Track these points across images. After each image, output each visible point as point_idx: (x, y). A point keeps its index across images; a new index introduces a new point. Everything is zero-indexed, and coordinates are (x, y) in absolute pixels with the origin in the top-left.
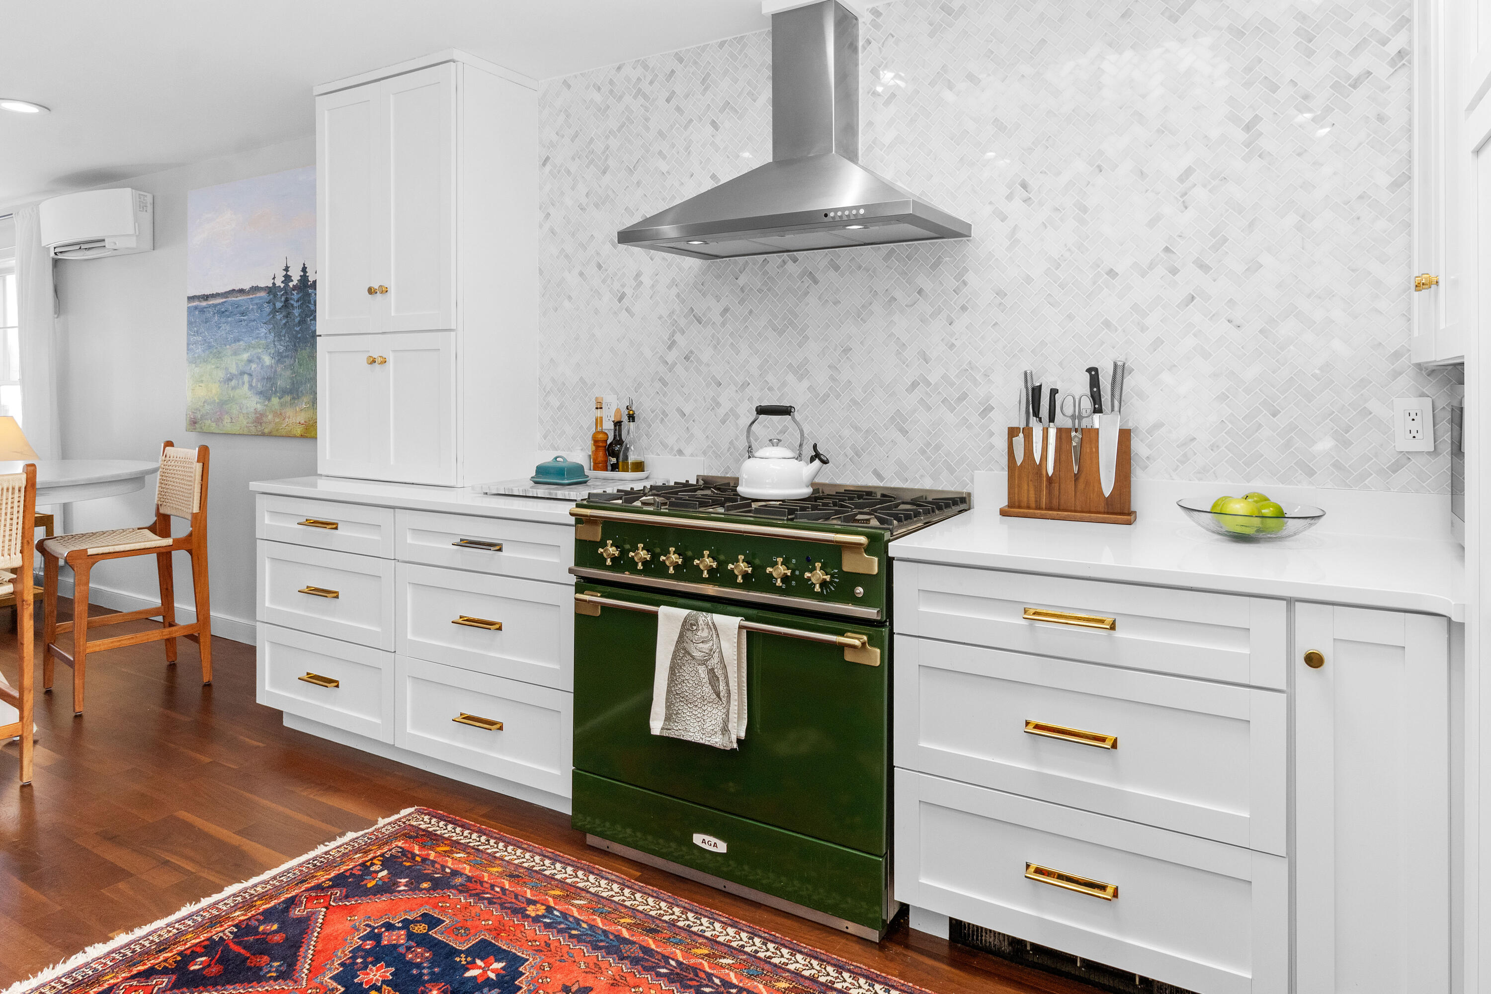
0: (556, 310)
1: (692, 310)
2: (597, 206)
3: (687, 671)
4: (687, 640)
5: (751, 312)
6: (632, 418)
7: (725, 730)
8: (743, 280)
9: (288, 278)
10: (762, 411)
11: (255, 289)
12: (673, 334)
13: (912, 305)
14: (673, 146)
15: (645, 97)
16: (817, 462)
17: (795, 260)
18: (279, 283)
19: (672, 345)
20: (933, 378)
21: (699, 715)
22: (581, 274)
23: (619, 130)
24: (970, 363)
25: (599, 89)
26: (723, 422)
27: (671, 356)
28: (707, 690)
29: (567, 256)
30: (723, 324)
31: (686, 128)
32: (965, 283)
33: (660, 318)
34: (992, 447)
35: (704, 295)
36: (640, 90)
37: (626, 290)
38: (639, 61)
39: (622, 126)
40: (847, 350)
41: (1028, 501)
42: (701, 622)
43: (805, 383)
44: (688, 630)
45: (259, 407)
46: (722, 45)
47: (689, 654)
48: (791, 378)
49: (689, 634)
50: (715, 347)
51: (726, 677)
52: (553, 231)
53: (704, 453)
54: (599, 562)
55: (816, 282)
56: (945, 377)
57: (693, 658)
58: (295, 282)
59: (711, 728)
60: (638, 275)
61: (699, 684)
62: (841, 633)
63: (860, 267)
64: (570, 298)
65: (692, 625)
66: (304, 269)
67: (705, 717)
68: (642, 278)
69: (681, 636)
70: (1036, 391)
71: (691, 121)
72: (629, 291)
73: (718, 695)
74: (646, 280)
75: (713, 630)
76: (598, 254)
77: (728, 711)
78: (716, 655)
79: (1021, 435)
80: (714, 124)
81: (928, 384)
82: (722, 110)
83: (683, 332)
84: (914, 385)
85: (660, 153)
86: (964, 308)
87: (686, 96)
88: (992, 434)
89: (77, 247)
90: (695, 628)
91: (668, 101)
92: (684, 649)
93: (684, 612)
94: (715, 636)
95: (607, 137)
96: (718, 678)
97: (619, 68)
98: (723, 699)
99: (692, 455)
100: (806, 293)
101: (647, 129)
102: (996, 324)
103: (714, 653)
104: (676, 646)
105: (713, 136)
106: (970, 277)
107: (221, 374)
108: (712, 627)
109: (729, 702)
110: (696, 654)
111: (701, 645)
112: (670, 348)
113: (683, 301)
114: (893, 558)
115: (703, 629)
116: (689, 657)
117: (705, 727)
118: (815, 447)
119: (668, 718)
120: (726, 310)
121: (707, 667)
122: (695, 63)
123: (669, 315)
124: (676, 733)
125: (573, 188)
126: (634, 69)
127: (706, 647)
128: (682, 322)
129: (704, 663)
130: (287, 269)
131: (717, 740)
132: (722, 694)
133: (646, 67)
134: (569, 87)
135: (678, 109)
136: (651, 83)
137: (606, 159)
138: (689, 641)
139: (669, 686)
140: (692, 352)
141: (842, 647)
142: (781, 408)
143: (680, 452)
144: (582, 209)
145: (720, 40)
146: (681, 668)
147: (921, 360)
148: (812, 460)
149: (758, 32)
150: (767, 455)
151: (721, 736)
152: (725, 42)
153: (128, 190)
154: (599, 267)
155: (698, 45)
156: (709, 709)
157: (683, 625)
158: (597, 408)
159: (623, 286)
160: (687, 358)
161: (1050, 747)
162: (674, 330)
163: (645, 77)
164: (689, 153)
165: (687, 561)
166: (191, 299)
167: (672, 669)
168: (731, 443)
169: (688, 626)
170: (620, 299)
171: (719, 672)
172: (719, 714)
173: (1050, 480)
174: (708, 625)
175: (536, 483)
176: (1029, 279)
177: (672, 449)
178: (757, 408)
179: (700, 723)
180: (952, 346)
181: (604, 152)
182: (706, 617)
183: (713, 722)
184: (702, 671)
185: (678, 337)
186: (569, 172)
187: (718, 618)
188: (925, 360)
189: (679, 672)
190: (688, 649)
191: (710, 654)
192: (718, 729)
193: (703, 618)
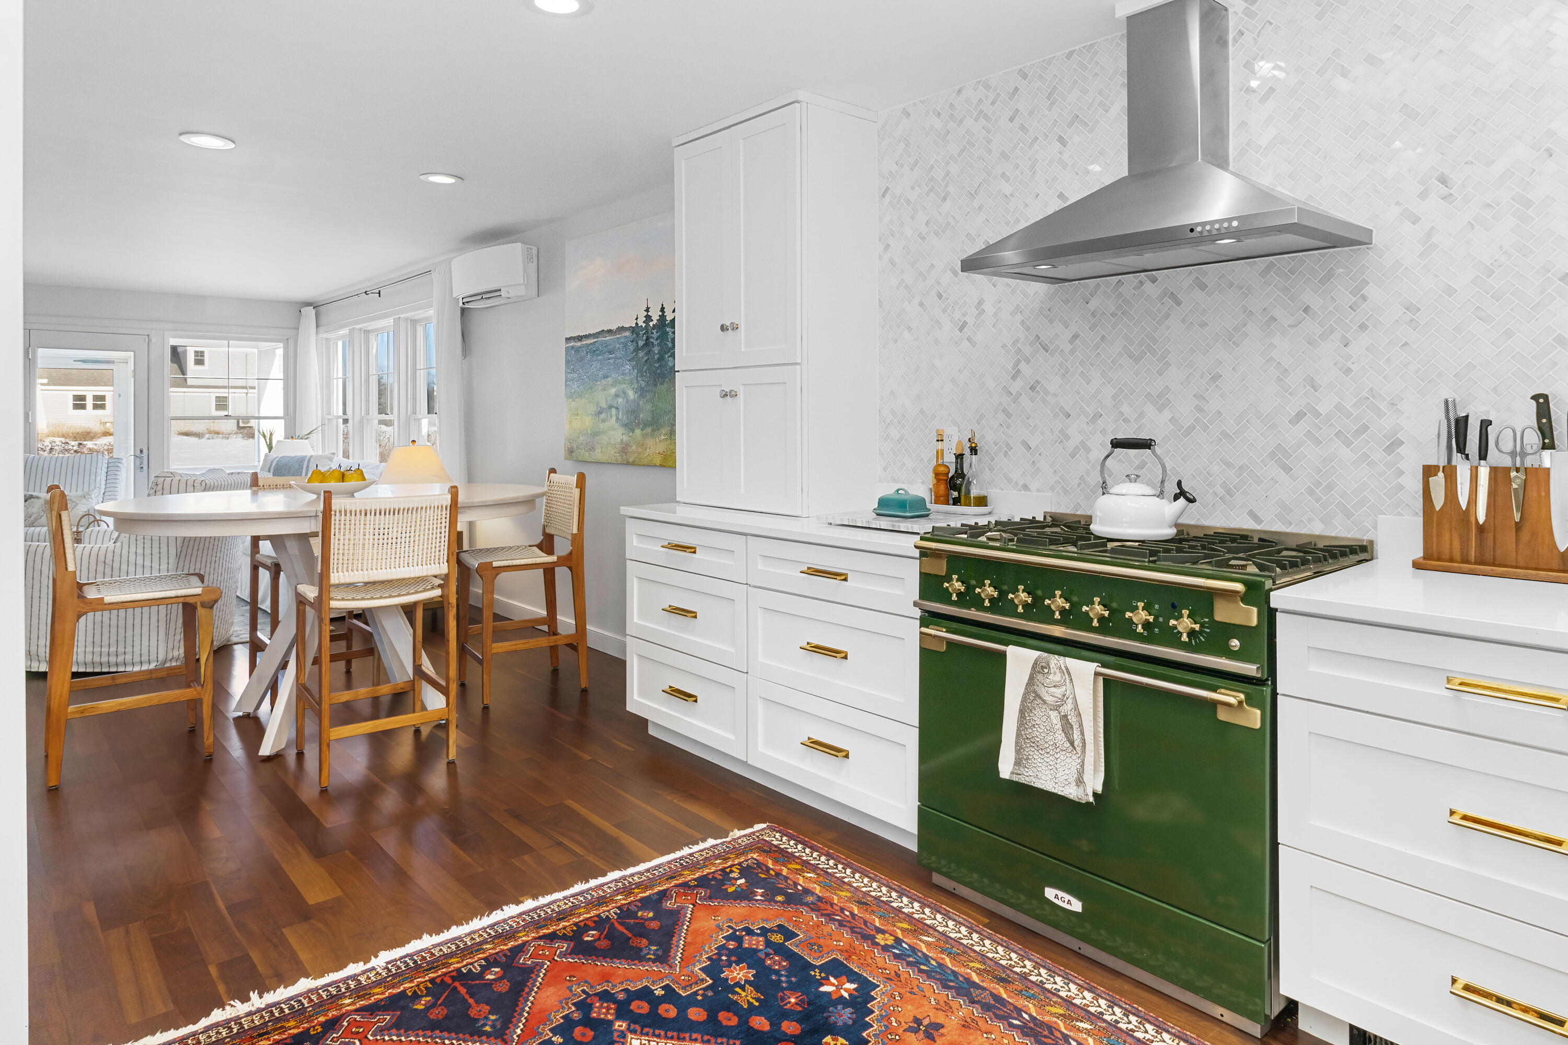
0: (896, 341)
1: (1038, 337)
2: (936, 233)
3: (1038, 715)
4: (1038, 683)
5: (1103, 338)
6: (974, 451)
7: (1080, 781)
8: (1094, 304)
9: (648, 318)
10: (1117, 444)
11: (621, 329)
12: (1018, 362)
13: (1296, 326)
14: (1017, 166)
15: (987, 117)
16: (1182, 500)
17: (1154, 280)
18: (641, 323)
19: (1016, 375)
20: (1324, 408)
21: (1051, 763)
22: (921, 304)
23: (959, 155)
24: (1371, 390)
25: (939, 115)
26: (1073, 455)
27: (1015, 387)
28: (1060, 738)
29: (907, 287)
30: (1072, 352)
31: (1031, 146)
32: (1364, 298)
33: (1004, 346)
34: (1401, 487)
35: (1051, 321)
36: (981, 111)
37: (967, 319)
38: (980, 82)
39: (963, 150)
40: (1216, 378)
41: (1451, 552)
42: (1053, 665)
43: (1167, 415)
44: (1039, 672)
45: (625, 438)
46: (1069, 55)
47: (1040, 698)
48: (1150, 409)
49: (1040, 677)
50: (1063, 376)
51: (1081, 725)
52: (892, 262)
53: (1052, 488)
54: (944, 597)
55: (1178, 303)
56: (1339, 407)
57: (1044, 702)
58: (655, 322)
59: (1064, 777)
60: (981, 302)
61: (1051, 730)
62: (1214, 689)
63: (1231, 285)
64: (910, 329)
65: (1043, 667)
66: (662, 309)
67: (1058, 766)
68: (984, 306)
69: (1032, 678)
70: (1462, 424)
71: (1036, 139)
72: (970, 320)
73: (1072, 744)
74: (989, 307)
75: (1066, 675)
76: (938, 283)
77: (1083, 762)
78: (1070, 701)
79: (1441, 474)
80: (1061, 140)
81: (1317, 414)
82: (1070, 125)
83: (1028, 361)
84: (1300, 416)
85: (1003, 175)
86: (1363, 327)
87: (1031, 113)
88: (1401, 473)
89: (480, 297)
90: (1046, 671)
91: (1011, 120)
92: (1035, 692)
93: (1035, 654)
94: (1068, 681)
95: (948, 163)
96: (1072, 727)
97: (959, 91)
98: (1077, 748)
99: (1038, 491)
100: (1167, 316)
101: (989, 151)
102: (1406, 344)
103: (1067, 698)
104: (1026, 689)
105: (1060, 153)
106: (1372, 291)
107: (592, 408)
108: (1065, 671)
109: (1084, 751)
110: (1048, 698)
111: (1053, 690)
112: (1014, 378)
113: (1028, 329)
114: (1276, 610)
115: (1055, 673)
116: (1039, 701)
117: (1058, 776)
118: (1179, 484)
119: (1018, 763)
120: (1076, 336)
121: (1060, 713)
122: (1041, 77)
123: (1013, 343)
124: (1027, 779)
125: (913, 218)
126: (975, 90)
127: (1058, 692)
128: (1027, 351)
129: (1056, 708)
130: (647, 310)
131: (1072, 791)
132: (1076, 743)
133: (987, 87)
134: (908, 115)
135: (1022, 128)
136: (993, 103)
137: (946, 186)
138: (1040, 685)
139: (1018, 730)
140: (1038, 382)
141: (1214, 704)
142: (1138, 441)
143: (1026, 487)
144: (921, 238)
145: (1067, 51)
146: (1031, 711)
147: (1308, 387)
148: (1176, 498)
149: (1110, 37)
150: (1124, 492)
151: (1075, 787)
152: (1073, 51)
153: (519, 244)
154: (940, 296)
155: (1044, 58)
156: (1062, 757)
157: (1033, 667)
158: (938, 441)
159: (964, 315)
160: (1032, 388)
162: (1018, 359)
163: (986, 97)
164: (1034, 173)
165: (1038, 601)
166: (568, 340)
167: (1022, 712)
168: (1082, 478)
169: (1038, 669)
170: (961, 330)
171: (1073, 719)
172: (1073, 763)
173: (1481, 529)
174: (1060, 668)
175: (878, 515)
176: (1450, 291)
177: (1016, 483)
178: (1112, 440)
179: (1052, 772)
180: (1348, 371)
181: (943, 180)
182: (1058, 661)
183: (1066, 772)
184: (1054, 715)
185: (1023, 366)
186: (908, 202)
187: (1072, 663)
188: (1313, 387)
189: (1029, 716)
190: (1039, 693)
191: (1063, 699)
192: (1072, 780)
193: (1055, 661)
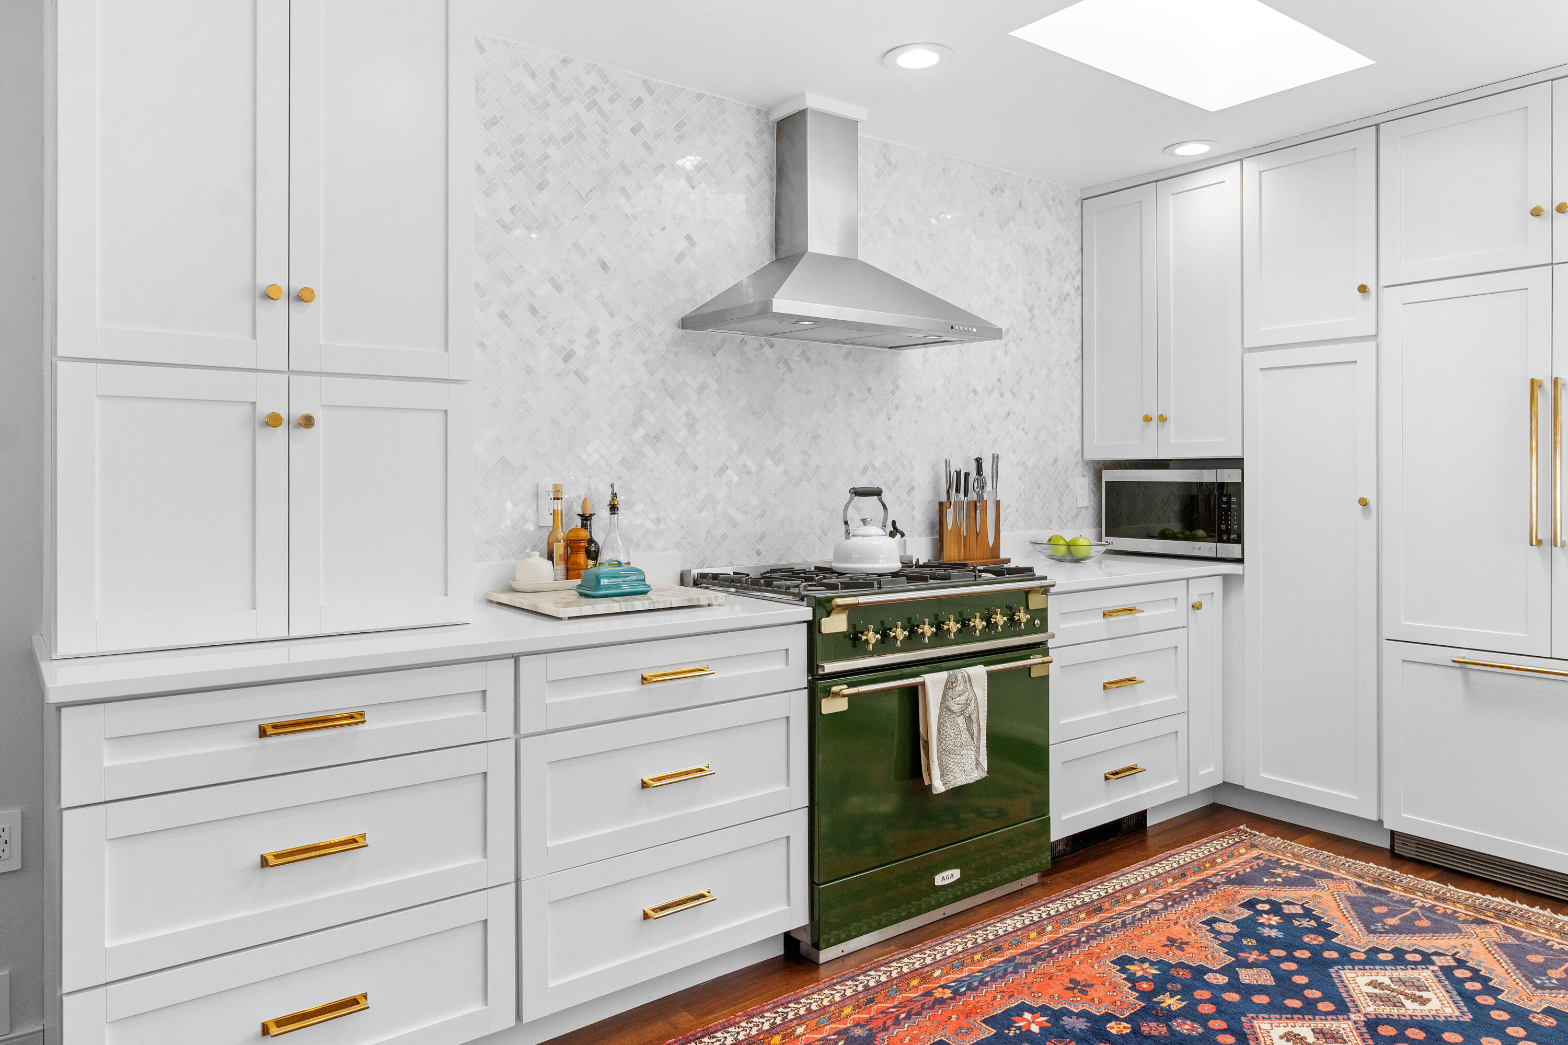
3: (949, 725)
4: (949, 698)
7: (978, 764)
21: (959, 761)
28: (965, 736)
42: (960, 678)
44: (950, 688)
47: (951, 710)
49: (950, 692)
51: (978, 719)
57: (953, 712)
59: (970, 767)
65: (952, 683)
67: (964, 760)
69: (945, 695)
73: (972, 738)
75: (967, 682)
77: (979, 748)
78: (973, 702)
90: (954, 685)
92: (946, 707)
93: (944, 675)
94: (969, 686)
96: (973, 721)
98: (975, 739)
103: (971, 701)
104: (940, 707)
108: (967, 679)
109: (979, 739)
110: (955, 708)
111: (958, 699)
115: (960, 684)
116: (949, 713)
117: (966, 768)
119: (943, 775)
121: (964, 716)
124: (952, 784)
127: (962, 699)
129: (962, 713)
131: (976, 775)
132: (974, 735)
146: (946, 724)
151: (976, 771)
156: (968, 752)
157: (945, 686)
161: (1114, 692)
165: (939, 629)
169: (950, 685)
171: (974, 717)
172: (972, 753)
174: (964, 678)
179: (961, 768)
182: (962, 673)
183: (969, 763)
184: (961, 721)
187: (970, 670)
189: (943, 730)
190: (950, 706)
191: (967, 704)
192: (974, 766)
193: (961, 673)
